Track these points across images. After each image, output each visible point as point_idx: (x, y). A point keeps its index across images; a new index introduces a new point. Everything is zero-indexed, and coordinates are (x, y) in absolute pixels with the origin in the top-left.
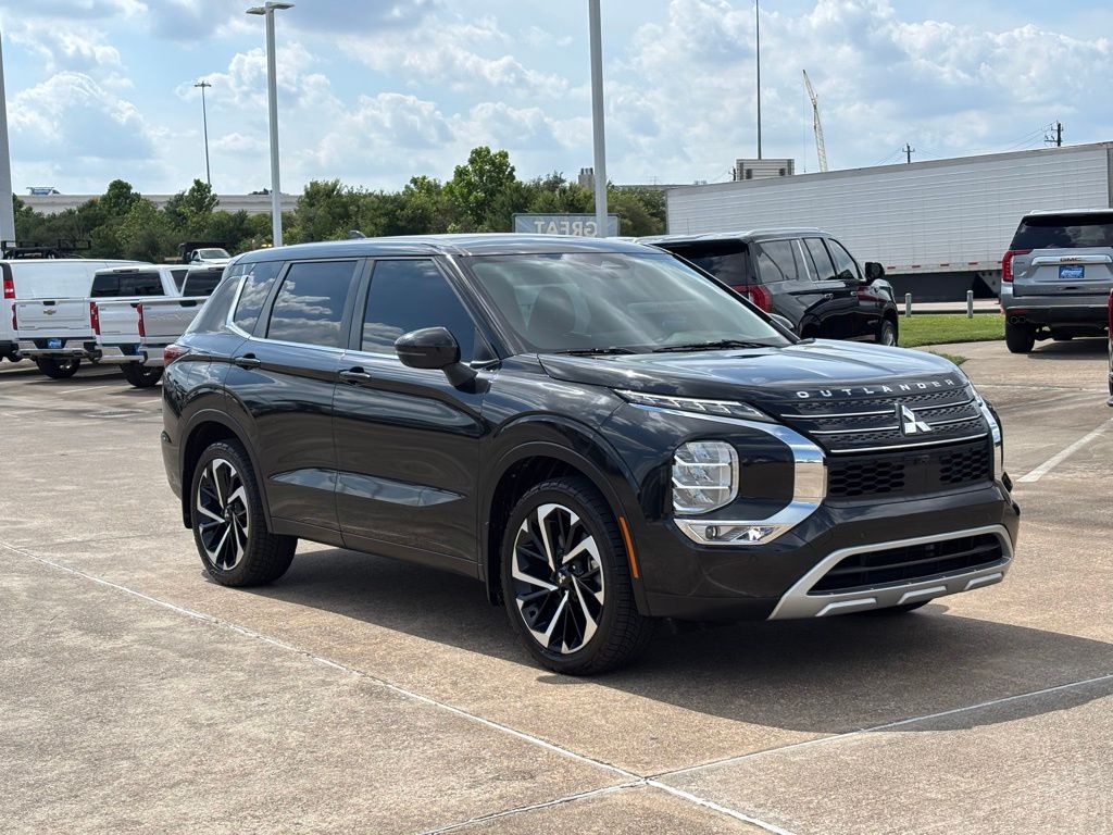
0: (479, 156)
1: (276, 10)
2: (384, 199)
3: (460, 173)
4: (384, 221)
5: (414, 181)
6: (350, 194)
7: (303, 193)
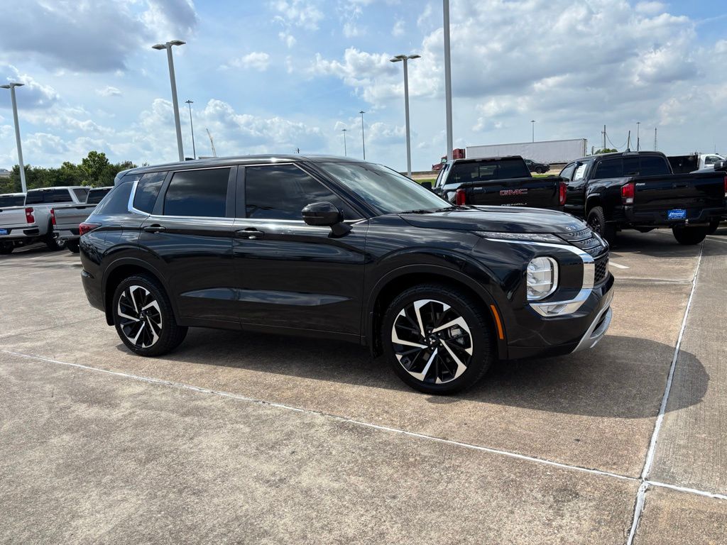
0: (92, 155)
1: (15, 87)
2: (53, 171)
3: (84, 161)
4: (54, 179)
5: (65, 164)
6: (35, 170)
7: (13, 170)
